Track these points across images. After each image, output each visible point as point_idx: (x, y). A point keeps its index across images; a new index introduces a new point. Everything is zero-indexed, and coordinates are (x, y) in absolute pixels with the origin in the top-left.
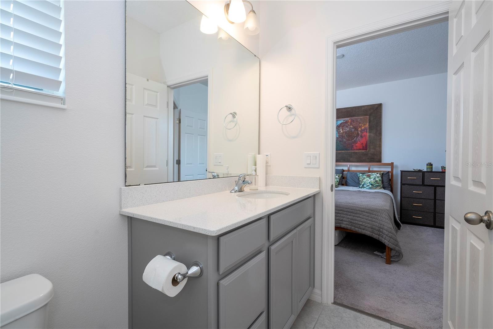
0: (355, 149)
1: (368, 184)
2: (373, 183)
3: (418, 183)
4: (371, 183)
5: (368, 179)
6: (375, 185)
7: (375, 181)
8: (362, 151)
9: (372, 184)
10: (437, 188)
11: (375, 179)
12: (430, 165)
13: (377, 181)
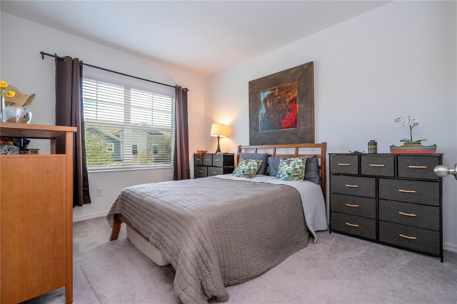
0: (284, 127)
1: (285, 174)
2: (291, 172)
3: (352, 172)
4: (288, 172)
5: (286, 166)
6: (292, 174)
7: (294, 168)
8: (291, 129)
9: (289, 174)
10: (380, 180)
11: (294, 166)
12: (373, 144)
13: (296, 169)
